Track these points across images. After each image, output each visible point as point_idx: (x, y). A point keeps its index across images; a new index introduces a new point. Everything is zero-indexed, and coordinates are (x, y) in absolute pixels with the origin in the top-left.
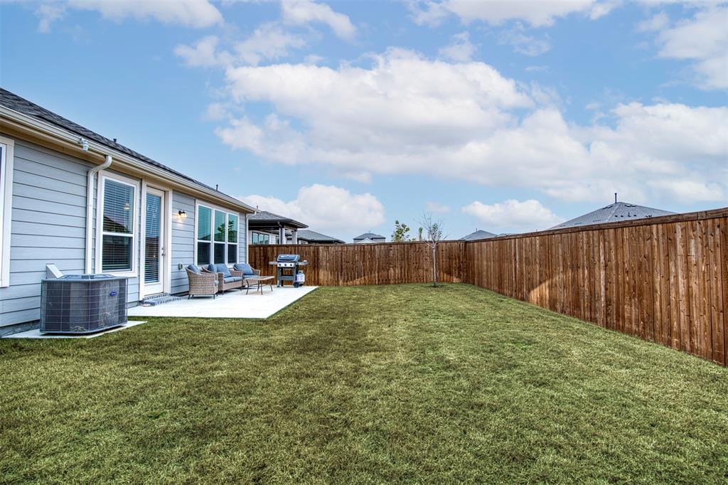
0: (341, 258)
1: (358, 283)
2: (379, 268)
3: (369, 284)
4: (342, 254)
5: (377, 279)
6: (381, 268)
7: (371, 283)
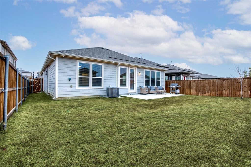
0: (200, 85)
1: (207, 95)
2: (217, 90)
3: (212, 96)
4: (200, 84)
5: (216, 94)
6: (218, 89)
7: (213, 96)
